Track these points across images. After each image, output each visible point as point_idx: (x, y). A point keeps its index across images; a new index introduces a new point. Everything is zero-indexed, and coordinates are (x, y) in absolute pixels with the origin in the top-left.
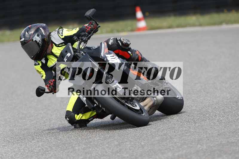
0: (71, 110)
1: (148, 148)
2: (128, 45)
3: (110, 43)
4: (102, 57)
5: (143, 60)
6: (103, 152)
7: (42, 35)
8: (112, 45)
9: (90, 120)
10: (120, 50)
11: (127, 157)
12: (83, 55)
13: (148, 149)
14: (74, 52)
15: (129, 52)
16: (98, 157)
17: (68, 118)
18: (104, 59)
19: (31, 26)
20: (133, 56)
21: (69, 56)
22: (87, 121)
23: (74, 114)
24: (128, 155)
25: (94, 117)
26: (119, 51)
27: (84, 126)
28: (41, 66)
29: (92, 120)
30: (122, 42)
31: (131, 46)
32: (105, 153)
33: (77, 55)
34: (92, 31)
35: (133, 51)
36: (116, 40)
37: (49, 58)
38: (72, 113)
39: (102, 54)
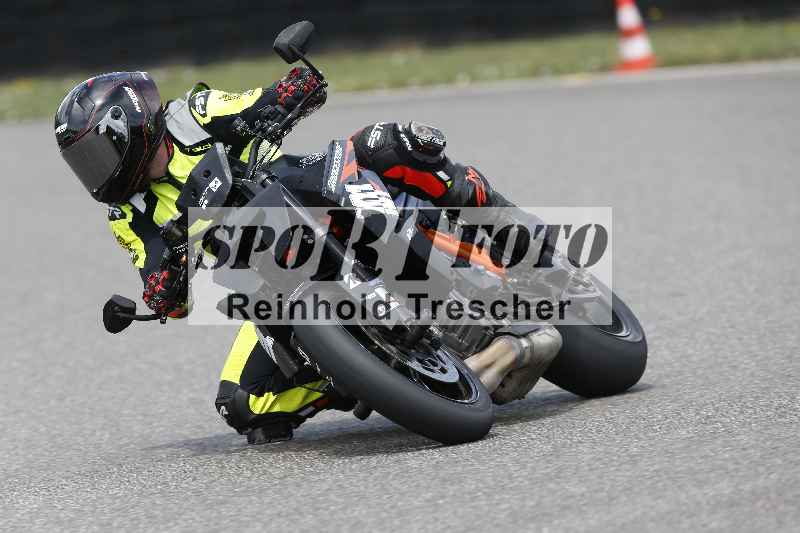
0: (236, 380)
1: (652, 465)
2: (439, 149)
3: (371, 143)
4: (330, 192)
5: (491, 200)
6: (499, 479)
7: (131, 113)
8: (378, 148)
9: (303, 414)
10: (408, 169)
11: (583, 495)
12: (264, 187)
13: (652, 469)
14: (235, 175)
15: (441, 174)
16: (485, 493)
17: (223, 407)
18: (339, 200)
19: (93, 82)
20: (457, 189)
21: (214, 190)
22: (294, 418)
23: (246, 393)
24: (584, 489)
25: (318, 406)
26: (404, 172)
27: (285, 436)
28: (130, 224)
29: (311, 415)
30: (413, 139)
31: (447, 153)
32: (506, 481)
33: (244, 187)
34: (298, 99)
35: (455, 171)
36: (392, 130)
37: (161, 195)
38: (240, 391)
39: (332, 184)
